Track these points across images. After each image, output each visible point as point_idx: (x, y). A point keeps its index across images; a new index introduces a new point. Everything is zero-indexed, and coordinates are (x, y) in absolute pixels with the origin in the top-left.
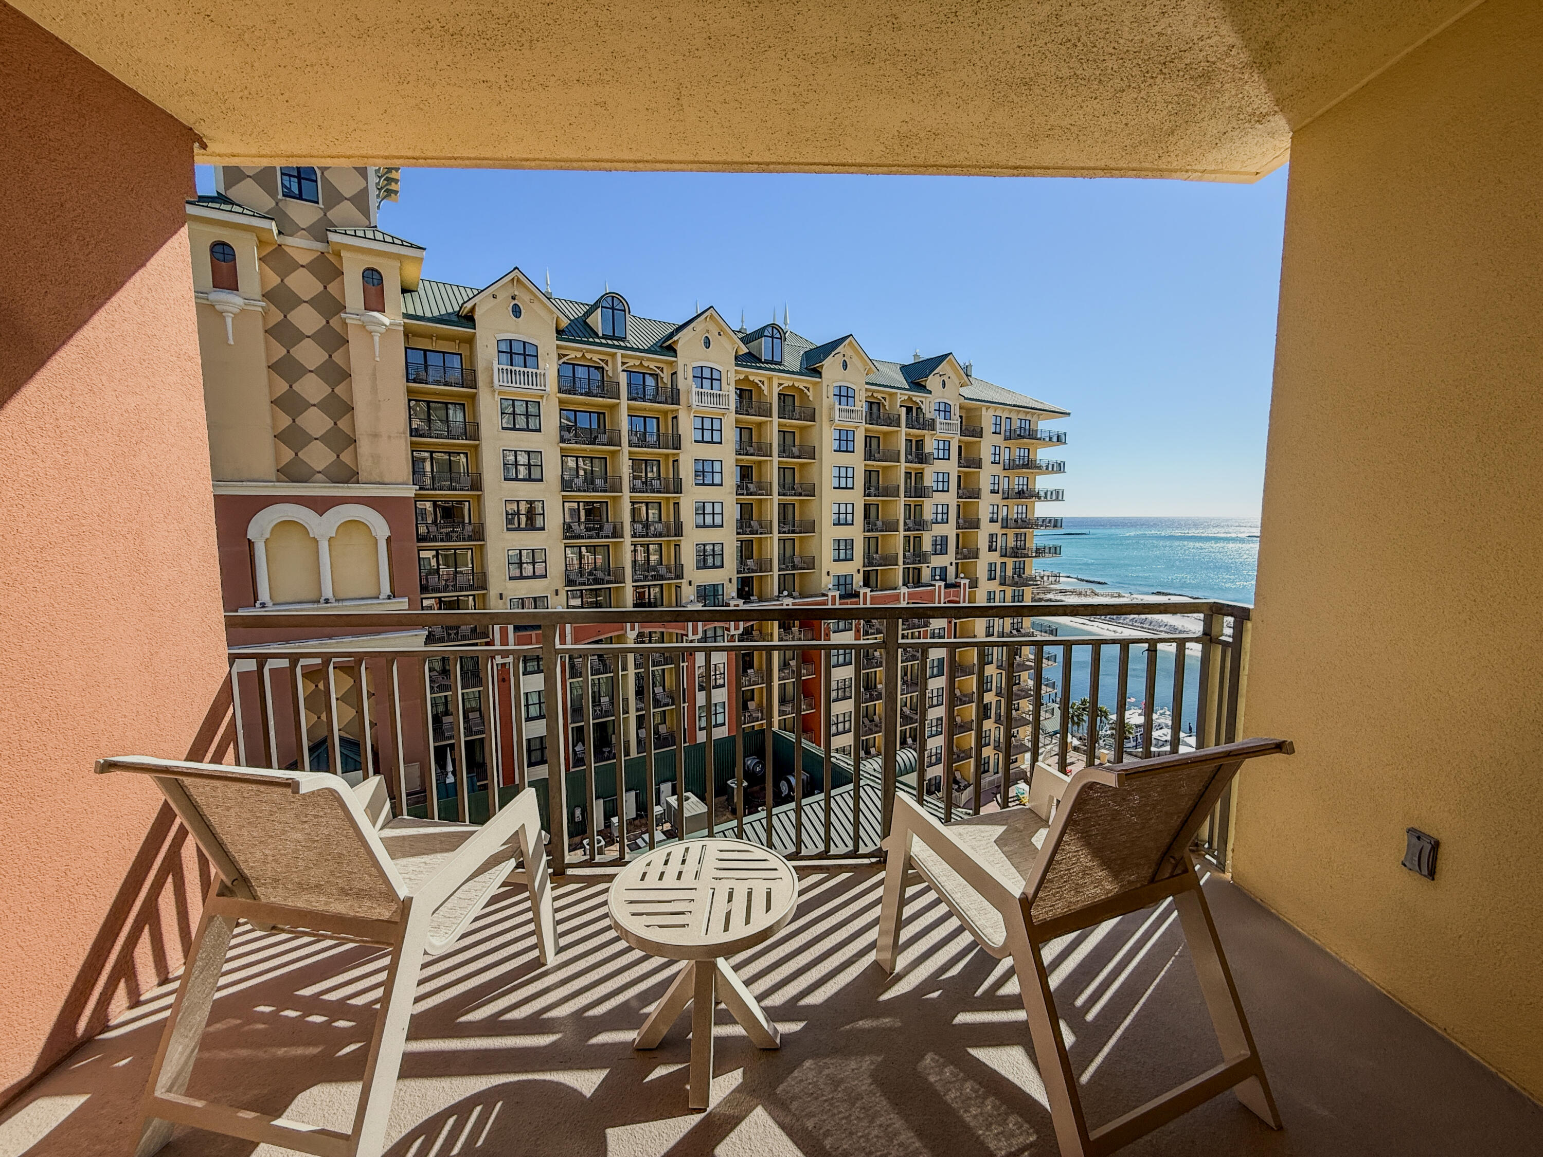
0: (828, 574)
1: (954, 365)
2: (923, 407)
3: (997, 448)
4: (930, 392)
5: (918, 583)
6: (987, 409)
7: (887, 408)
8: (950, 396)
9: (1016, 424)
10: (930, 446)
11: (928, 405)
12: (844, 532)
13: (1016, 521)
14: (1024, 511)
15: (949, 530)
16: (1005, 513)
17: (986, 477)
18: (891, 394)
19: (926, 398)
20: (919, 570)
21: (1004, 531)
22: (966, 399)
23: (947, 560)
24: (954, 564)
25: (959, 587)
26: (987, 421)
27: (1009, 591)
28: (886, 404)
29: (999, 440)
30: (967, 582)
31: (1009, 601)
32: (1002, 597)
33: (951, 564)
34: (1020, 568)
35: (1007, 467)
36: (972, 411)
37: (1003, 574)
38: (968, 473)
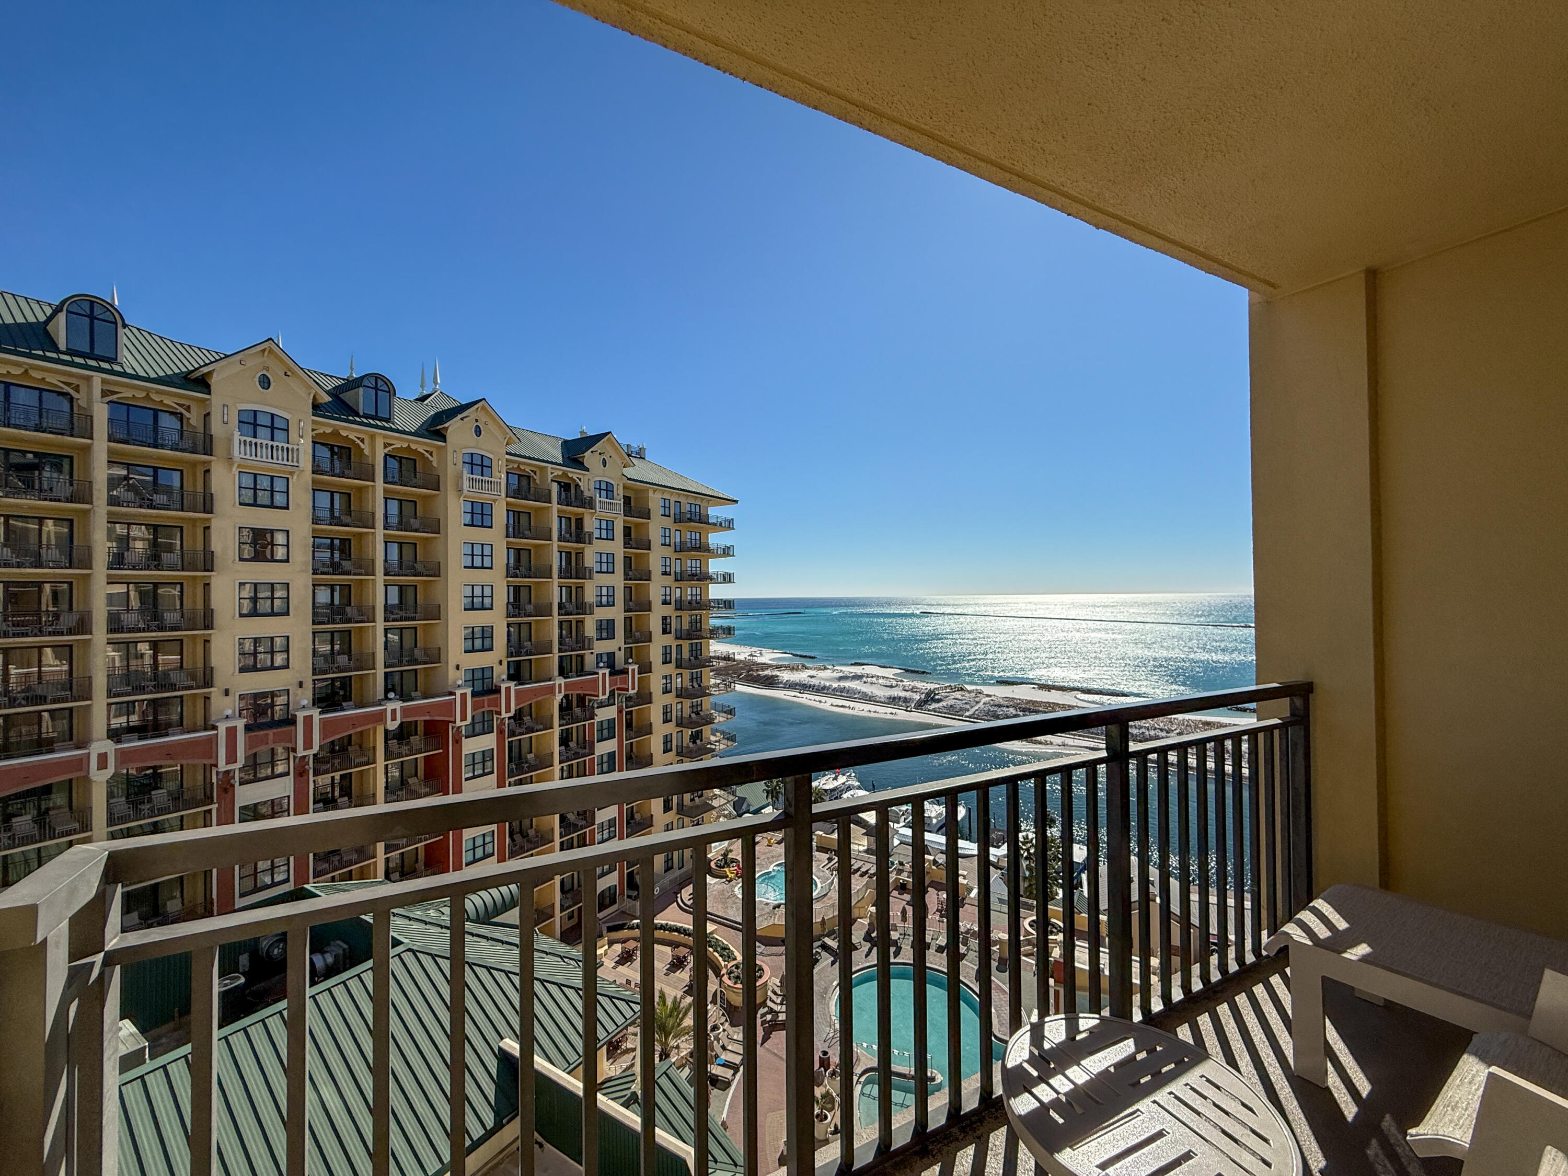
0: (458, 667)
1: (615, 445)
2: (580, 484)
3: (667, 531)
4: (588, 470)
5: (581, 671)
6: (655, 491)
7: (538, 482)
8: (611, 475)
9: (686, 508)
10: (590, 525)
11: (587, 482)
12: (479, 619)
13: (690, 603)
14: (698, 593)
15: (617, 614)
16: (678, 595)
17: (656, 559)
18: (541, 468)
19: (584, 475)
20: (582, 657)
21: (679, 613)
22: (629, 479)
23: (616, 645)
24: (623, 649)
25: (627, 673)
26: (655, 501)
27: (687, 674)
28: (537, 477)
29: (668, 522)
30: (636, 667)
31: (687, 684)
32: (679, 680)
33: (620, 649)
34: (697, 650)
35: (678, 549)
36: (637, 491)
37: (679, 657)
38: (636, 554)
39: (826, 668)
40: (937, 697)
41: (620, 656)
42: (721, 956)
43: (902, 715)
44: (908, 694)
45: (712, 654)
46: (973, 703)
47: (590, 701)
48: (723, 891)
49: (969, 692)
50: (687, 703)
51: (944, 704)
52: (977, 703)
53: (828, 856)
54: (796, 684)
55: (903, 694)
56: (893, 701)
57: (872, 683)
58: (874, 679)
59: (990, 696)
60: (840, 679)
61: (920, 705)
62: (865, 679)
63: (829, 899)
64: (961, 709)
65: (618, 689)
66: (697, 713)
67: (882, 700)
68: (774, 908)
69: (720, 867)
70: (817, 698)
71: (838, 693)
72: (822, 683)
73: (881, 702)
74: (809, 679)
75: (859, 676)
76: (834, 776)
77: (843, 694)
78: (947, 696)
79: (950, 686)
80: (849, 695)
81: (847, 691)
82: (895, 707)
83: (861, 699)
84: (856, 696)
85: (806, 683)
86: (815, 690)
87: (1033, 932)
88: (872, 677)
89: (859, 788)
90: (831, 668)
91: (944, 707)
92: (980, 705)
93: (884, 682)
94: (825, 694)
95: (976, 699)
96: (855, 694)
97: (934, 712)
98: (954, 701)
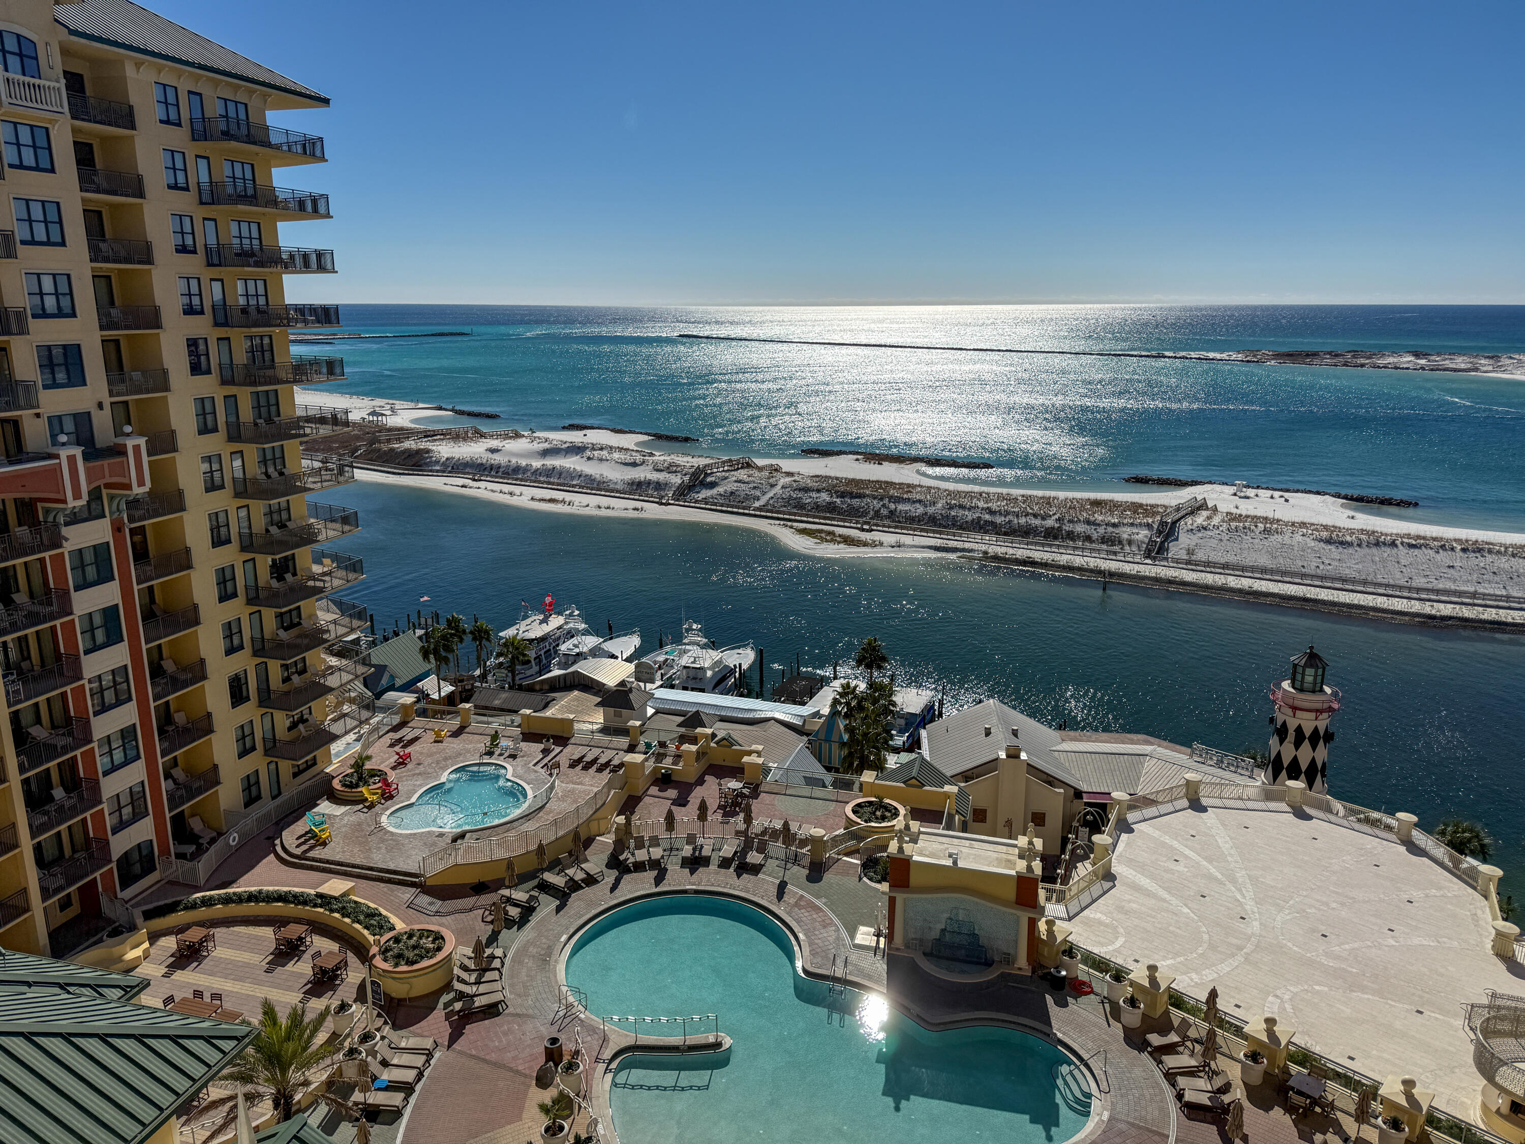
3: (178, 157)
6: (138, 64)
8: (27, 19)
9: (214, 109)
13: (244, 311)
14: (261, 291)
15: (84, 333)
16: (218, 295)
21: (223, 332)
23: (91, 398)
24: (107, 406)
25: (124, 453)
26: (142, 87)
27: (252, 451)
29: (178, 138)
30: (142, 441)
31: (255, 470)
32: (237, 463)
33: (100, 406)
34: (269, 405)
35: (206, 197)
36: (95, 62)
37: (233, 419)
38: (111, 206)
39: (517, 436)
40: (709, 479)
41: (102, 422)
42: (366, 928)
43: (652, 511)
44: (662, 477)
45: (300, 413)
46: (765, 487)
47: (47, 511)
48: (360, 824)
49: (760, 469)
50: (259, 508)
51: (720, 489)
52: (772, 486)
53: (542, 746)
54: (465, 465)
55: (655, 476)
56: (637, 488)
57: (601, 460)
58: (603, 453)
59: (792, 474)
60: (545, 453)
61: (683, 494)
62: (588, 453)
63: (548, 813)
64: (747, 497)
65: (108, 486)
66: (282, 526)
67: (619, 487)
68: (454, 840)
69: (351, 786)
70: (506, 488)
71: (542, 479)
72: (514, 461)
73: (618, 491)
74: (490, 455)
75: (579, 448)
76: (541, 617)
77: (552, 480)
78: (726, 478)
79: (730, 460)
80: (562, 481)
81: (560, 474)
82: (641, 498)
83: (583, 487)
84: (574, 482)
85: (484, 461)
86: (500, 474)
87: (859, 820)
88: (601, 449)
89: (586, 633)
90: (526, 434)
91: (721, 495)
92: (777, 489)
93: (622, 457)
94: (521, 480)
95: (771, 481)
96: (572, 478)
97: (706, 503)
98: (736, 484)
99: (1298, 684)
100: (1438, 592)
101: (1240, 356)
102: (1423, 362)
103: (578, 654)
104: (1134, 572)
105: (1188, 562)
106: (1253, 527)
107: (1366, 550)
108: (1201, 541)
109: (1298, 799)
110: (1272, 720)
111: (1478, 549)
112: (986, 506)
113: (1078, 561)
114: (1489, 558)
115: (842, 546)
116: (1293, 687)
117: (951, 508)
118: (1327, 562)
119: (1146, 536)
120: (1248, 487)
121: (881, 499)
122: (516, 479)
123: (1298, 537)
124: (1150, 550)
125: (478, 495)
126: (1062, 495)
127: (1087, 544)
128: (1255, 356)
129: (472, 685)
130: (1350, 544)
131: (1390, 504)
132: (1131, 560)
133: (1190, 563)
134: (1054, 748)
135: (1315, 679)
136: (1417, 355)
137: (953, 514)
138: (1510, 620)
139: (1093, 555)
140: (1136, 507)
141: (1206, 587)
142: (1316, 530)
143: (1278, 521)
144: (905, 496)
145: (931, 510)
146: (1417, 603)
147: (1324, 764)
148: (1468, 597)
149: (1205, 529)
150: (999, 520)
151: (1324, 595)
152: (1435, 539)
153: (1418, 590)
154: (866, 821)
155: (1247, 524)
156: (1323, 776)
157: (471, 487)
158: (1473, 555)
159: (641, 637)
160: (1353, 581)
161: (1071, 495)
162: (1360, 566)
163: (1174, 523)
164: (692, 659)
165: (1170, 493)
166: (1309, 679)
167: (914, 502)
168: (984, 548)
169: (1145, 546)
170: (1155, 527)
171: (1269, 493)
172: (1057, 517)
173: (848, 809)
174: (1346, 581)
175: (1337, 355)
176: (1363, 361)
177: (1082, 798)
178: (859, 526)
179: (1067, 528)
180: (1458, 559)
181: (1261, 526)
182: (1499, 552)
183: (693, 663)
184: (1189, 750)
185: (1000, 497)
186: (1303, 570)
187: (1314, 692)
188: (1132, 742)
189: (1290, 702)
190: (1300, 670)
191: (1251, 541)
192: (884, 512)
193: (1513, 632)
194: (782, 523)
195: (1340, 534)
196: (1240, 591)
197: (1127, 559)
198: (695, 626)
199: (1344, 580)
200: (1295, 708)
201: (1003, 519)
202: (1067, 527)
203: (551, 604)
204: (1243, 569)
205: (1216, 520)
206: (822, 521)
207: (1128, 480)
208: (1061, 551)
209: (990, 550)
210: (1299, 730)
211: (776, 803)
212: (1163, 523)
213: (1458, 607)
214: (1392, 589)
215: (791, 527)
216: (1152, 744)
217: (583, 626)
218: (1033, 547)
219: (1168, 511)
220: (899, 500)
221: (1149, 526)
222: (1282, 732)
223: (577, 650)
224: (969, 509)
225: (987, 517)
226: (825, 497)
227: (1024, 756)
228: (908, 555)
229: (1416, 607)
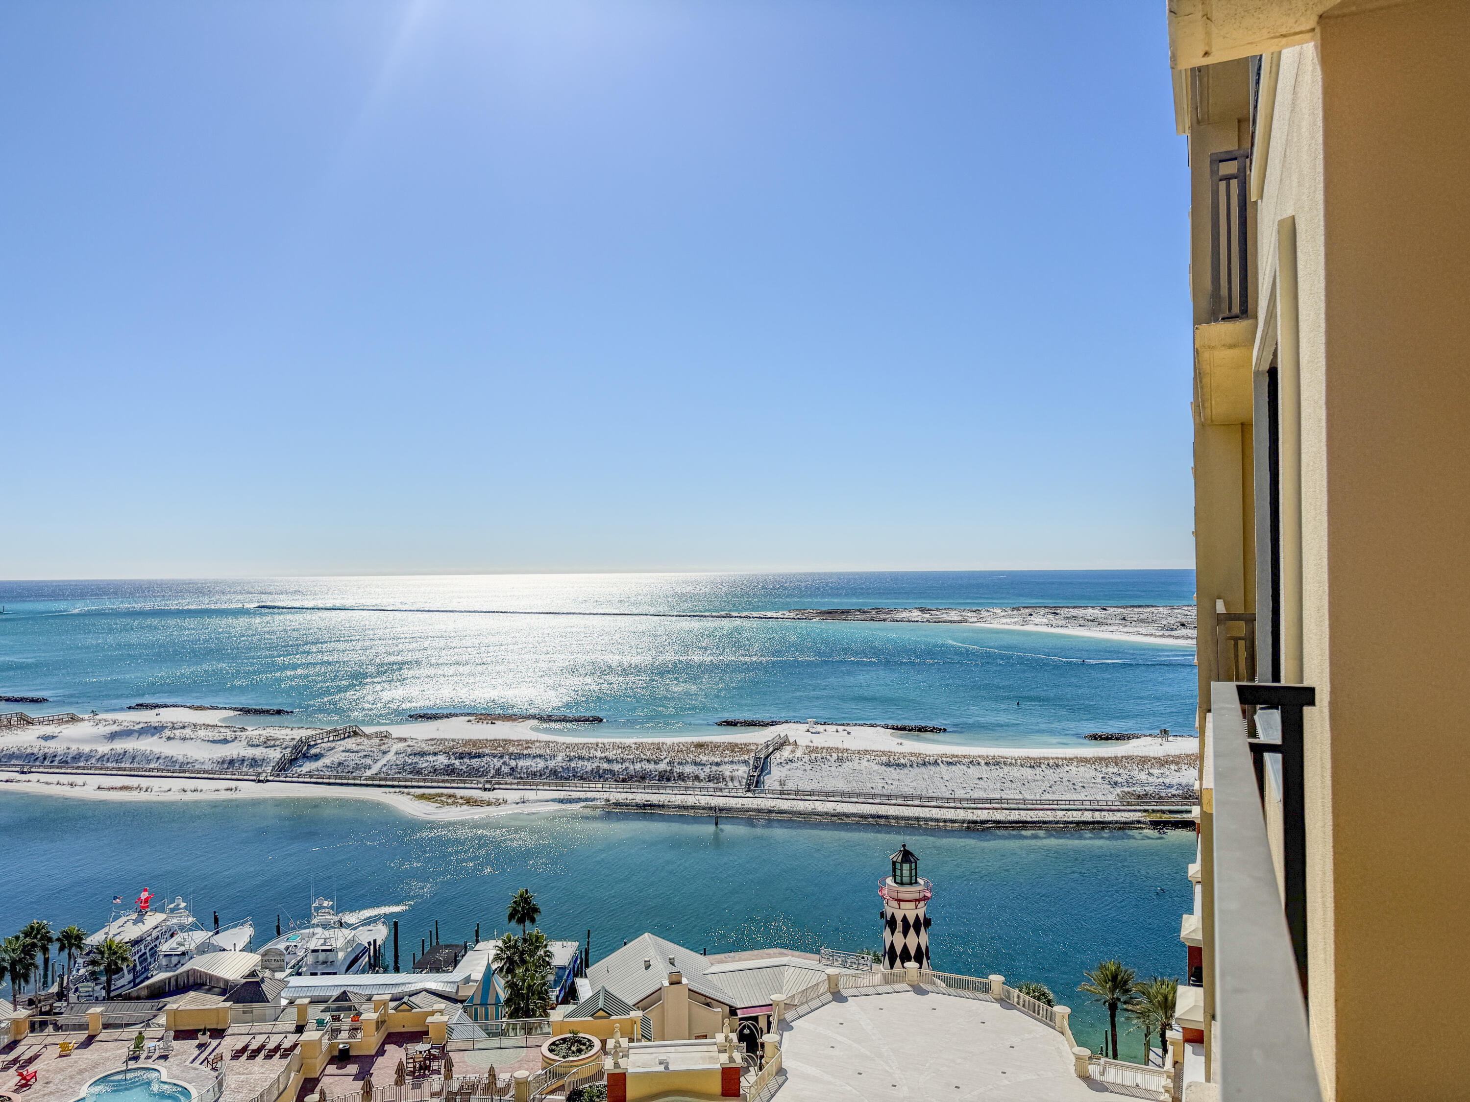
39: (73, 719)
40: (313, 751)
43: (248, 790)
44: (258, 752)
46: (378, 754)
49: (368, 737)
51: (327, 761)
52: (384, 753)
54: (12, 756)
55: (250, 752)
56: (230, 766)
57: (184, 739)
58: (188, 732)
59: (405, 740)
60: (113, 736)
61: (283, 768)
62: (167, 733)
64: (357, 767)
67: (207, 767)
70: (65, 779)
71: (109, 765)
72: (74, 747)
73: (205, 772)
74: (43, 743)
75: (155, 728)
76: (135, 916)
77: (123, 765)
78: (332, 749)
79: (335, 730)
80: (135, 765)
81: (134, 758)
82: (234, 777)
83: (162, 770)
84: (152, 766)
85: (36, 751)
86: (56, 763)
87: (557, 1058)
88: (184, 727)
89: (194, 927)
90: (86, 717)
91: (327, 767)
92: (391, 756)
93: (210, 734)
94: (84, 768)
95: (383, 748)
96: (149, 761)
97: (311, 777)
98: (344, 754)
99: (898, 879)
100: (974, 800)
101: (792, 615)
102: (927, 616)
103: (183, 954)
104: (739, 806)
105: (782, 793)
106: (828, 757)
107: (916, 770)
108: (789, 772)
109: (915, 978)
110: (882, 915)
111: (994, 763)
112: (603, 755)
113: (691, 800)
114: (1006, 769)
115: (465, 807)
116: (895, 882)
117: (571, 760)
118: (890, 782)
119: (745, 772)
120: (817, 723)
121: (501, 757)
122: (78, 768)
123: (864, 763)
124: (749, 785)
125: (28, 790)
126: (669, 741)
127: (696, 783)
128: (802, 614)
129: (51, 1005)
130: (905, 766)
131: (926, 731)
132: (735, 795)
133: (783, 793)
134: (706, 972)
135: (911, 873)
136: (922, 610)
137: (573, 765)
138: (1029, 819)
139: (703, 793)
140: (733, 747)
141: (799, 813)
142: (877, 756)
143: (847, 750)
144: (525, 752)
145: (552, 764)
146: (961, 811)
147: (927, 948)
148: (996, 803)
149: (791, 761)
150: (616, 767)
151: (892, 811)
152: (965, 757)
153: (961, 800)
154: (564, 1057)
155: (823, 755)
156: (928, 958)
157: (18, 781)
158: (993, 767)
159: (255, 926)
160: (912, 797)
161: (676, 740)
162: (914, 784)
163: (766, 758)
164: (322, 941)
165: (756, 733)
166: (906, 873)
167: (534, 757)
168: (606, 795)
169: (744, 781)
170: (751, 762)
171: (834, 728)
172: (667, 760)
173: (545, 1049)
174: (907, 797)
175: (864, 612)
176: (882, 616)
177: (737, 1015)
178: (480, 786)
179: (678, 771)
180: (984, 771)
181: (835, 756)
182: (1011, 764)
183: (324, 944)
184: (818, 956)
185: (615, 746)
186: (873, 791)
187: (911, 884)
188: (770, 956)
189: (895, 895)
190: (898, 866)
191: (829, 768)
192: (506, 769)
193: (1033, 828)
194: (398, 790)
195: (896, 758)
196: (827, 814)
197: (732, 794)
198: (325, 904)
199: (905, 797)
200: (899, 901)
201: (620, 766)
202: (678, 769)
203: (146, 901)
204: (827, 794)
205: (799, 753)
206: (441, 785)
207: (720, 724)
208: (675, 792)
209: (611, 798)
210: (905, 919)
211: (466, 1059)
212: (757, 759)
213: (991, 811)
214: (939, 801)
215: (408, 794)
216: (786, 955)
217: (191, 919)
218: (650, 791)
219: (759, 748)
220: (519, 756)
221: (746, 762)
222: (892, 923)
223: (182, 949)
224: (588, 760)
225: (605, 766)
226: (442, 760)
227: (684, 981)
228: (534, 810)
229: (961, 815)
